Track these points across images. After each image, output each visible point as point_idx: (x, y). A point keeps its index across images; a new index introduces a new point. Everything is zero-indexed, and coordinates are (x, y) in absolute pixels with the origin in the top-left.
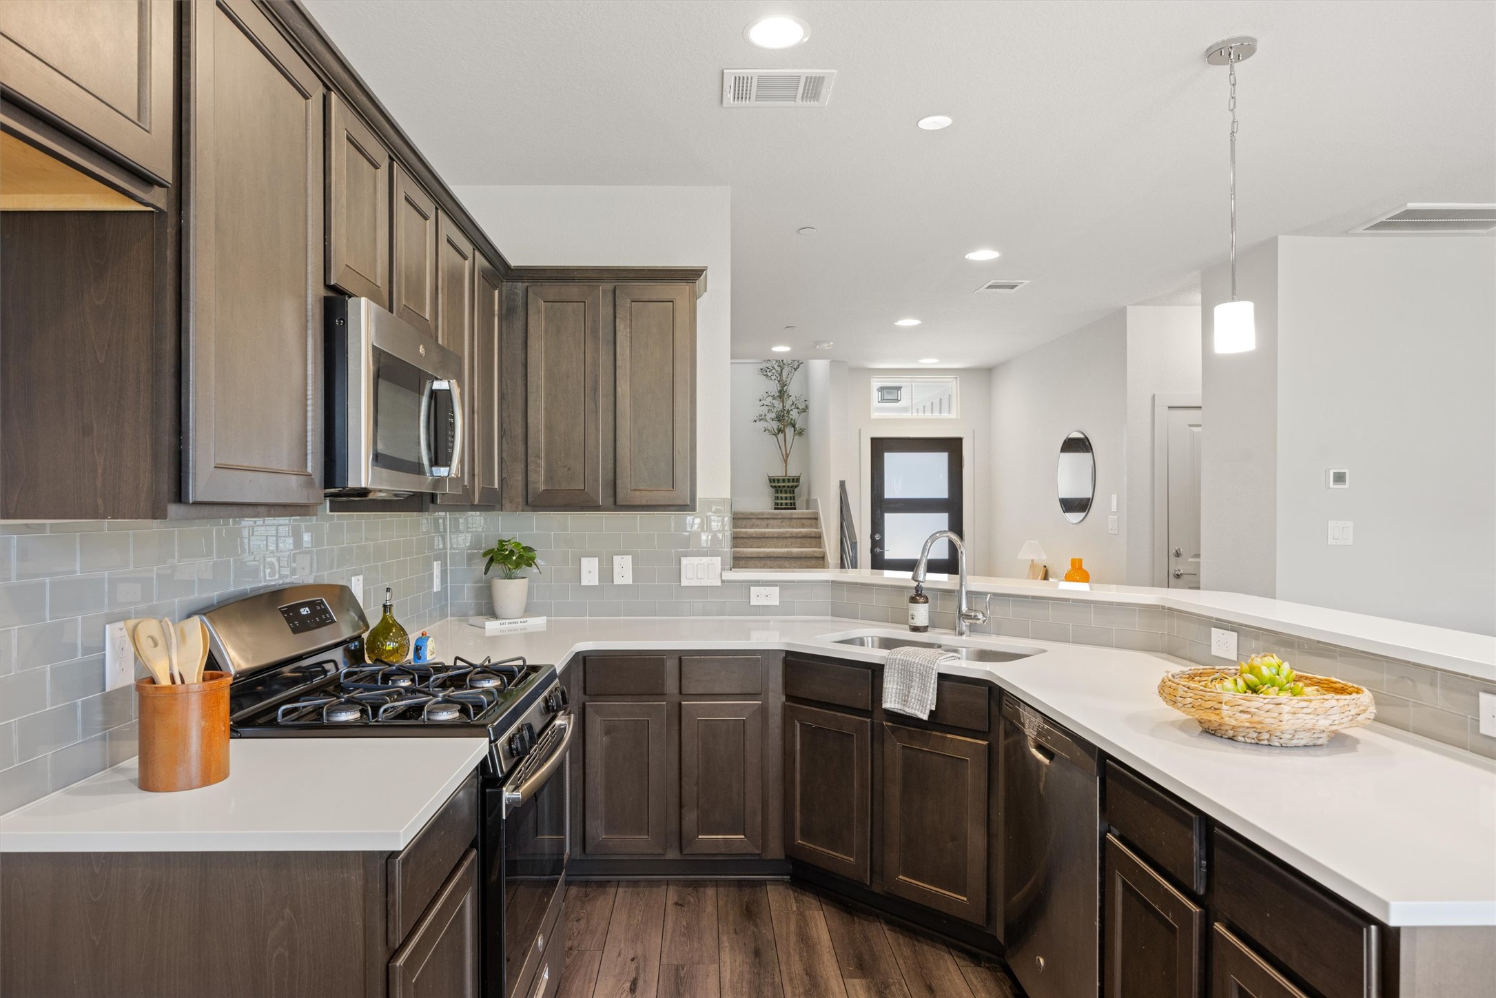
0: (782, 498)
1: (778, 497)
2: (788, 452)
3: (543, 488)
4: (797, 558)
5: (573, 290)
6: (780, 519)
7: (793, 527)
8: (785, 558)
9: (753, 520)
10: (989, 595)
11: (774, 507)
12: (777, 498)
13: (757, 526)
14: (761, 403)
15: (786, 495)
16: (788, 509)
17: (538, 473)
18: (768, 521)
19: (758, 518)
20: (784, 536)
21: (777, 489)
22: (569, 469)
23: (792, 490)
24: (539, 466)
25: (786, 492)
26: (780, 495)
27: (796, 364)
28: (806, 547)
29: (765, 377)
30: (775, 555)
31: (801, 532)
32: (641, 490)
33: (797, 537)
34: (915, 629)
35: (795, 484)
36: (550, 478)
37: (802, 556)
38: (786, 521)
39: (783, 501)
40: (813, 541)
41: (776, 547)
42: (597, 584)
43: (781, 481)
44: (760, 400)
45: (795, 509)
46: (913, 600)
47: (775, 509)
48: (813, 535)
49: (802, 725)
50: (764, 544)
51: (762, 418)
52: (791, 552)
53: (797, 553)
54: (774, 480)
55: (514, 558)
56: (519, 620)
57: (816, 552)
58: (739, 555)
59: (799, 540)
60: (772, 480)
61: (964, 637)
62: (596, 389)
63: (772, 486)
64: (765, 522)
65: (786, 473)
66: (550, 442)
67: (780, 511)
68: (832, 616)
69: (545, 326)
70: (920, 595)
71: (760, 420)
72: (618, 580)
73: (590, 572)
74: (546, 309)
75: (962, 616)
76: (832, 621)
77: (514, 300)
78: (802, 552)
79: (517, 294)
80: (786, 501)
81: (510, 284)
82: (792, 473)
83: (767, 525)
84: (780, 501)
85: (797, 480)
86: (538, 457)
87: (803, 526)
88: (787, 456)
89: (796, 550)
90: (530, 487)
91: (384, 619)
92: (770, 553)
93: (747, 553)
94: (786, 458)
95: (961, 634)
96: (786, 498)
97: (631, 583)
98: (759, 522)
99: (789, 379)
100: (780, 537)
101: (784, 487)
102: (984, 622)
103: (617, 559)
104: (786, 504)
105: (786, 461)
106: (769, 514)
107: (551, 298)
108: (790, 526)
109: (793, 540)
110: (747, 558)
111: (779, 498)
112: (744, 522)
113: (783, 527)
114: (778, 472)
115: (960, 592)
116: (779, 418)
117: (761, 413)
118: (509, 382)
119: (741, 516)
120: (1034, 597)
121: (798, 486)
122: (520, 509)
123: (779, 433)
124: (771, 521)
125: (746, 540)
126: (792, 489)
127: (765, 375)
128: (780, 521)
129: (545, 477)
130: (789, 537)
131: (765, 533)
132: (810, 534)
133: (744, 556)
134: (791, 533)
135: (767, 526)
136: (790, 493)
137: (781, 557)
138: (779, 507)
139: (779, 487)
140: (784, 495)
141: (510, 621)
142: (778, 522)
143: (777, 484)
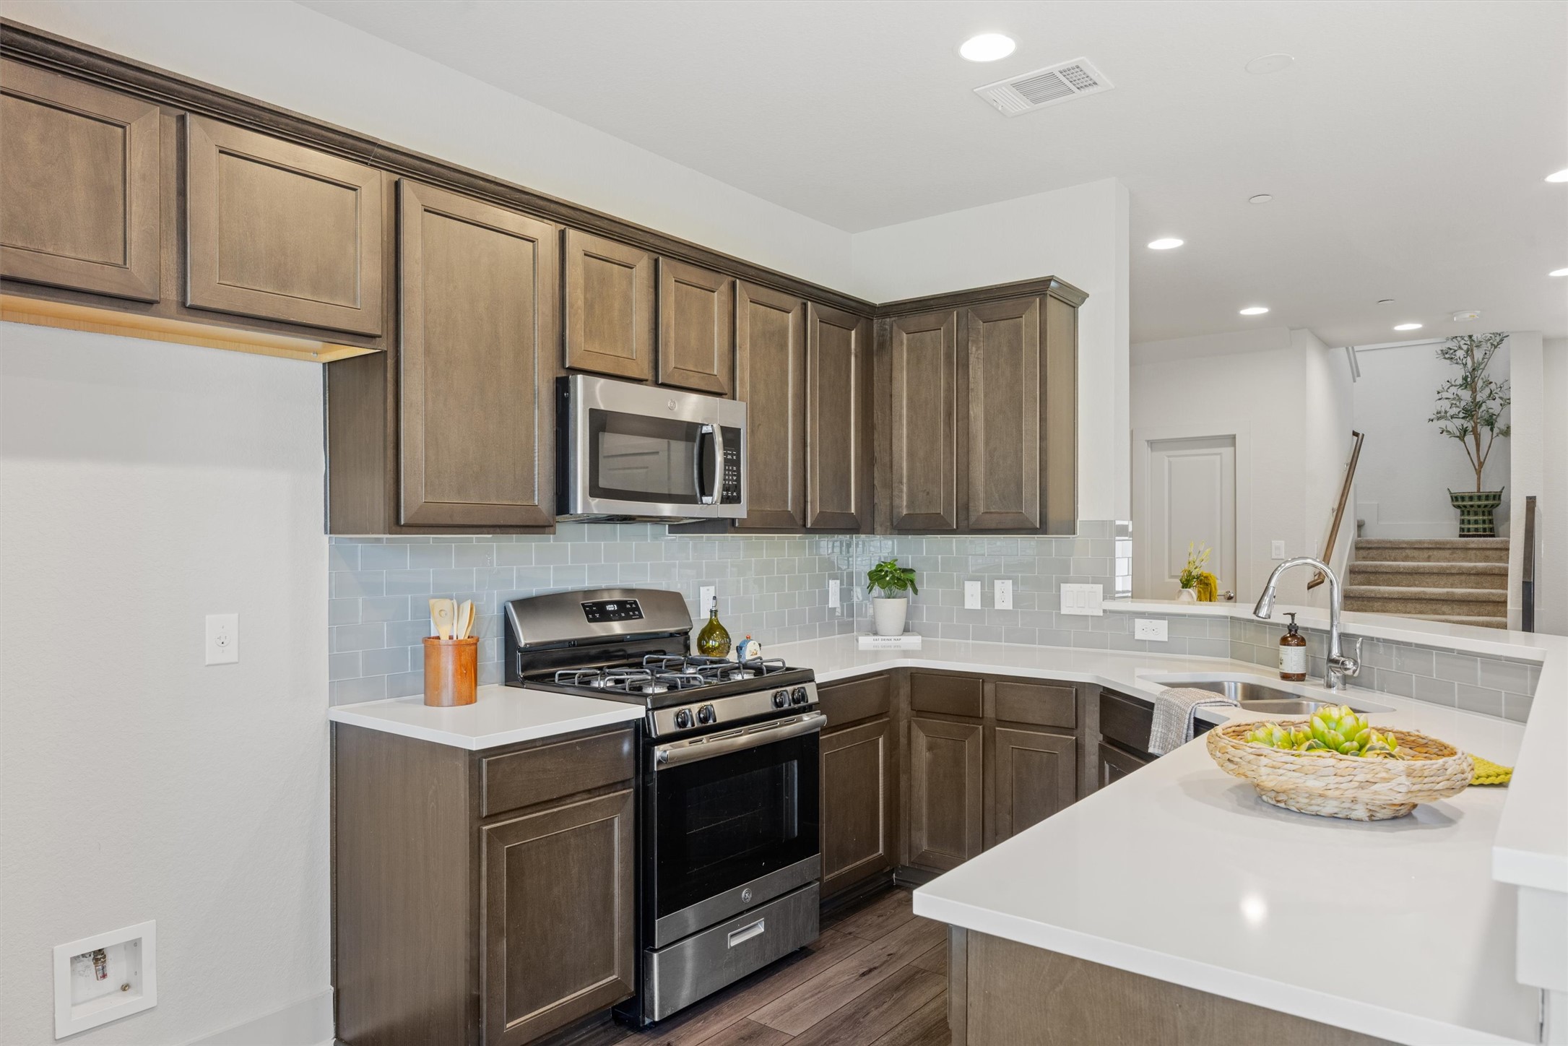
0: (1469, 522)
1: (1463, 520)
2: (1482, 460)
3: (905, 512)
4: (1464, 601)
5: (930, 319)
6: (1449, 549)
7: (1470, 561)
8: (1443, 600)
9: (1407, 551)
10: (1360, 639)
11: (1458, 533)
12: (1462, 522)
13: (1413, 559)
14: (1440, 396)
15: (1476, 518)
16: (1480, 536)
17: (901, 497)
18: (1430, 553)
19: (1415, 548)
20: (1448, 571)
21: (1464, 510)
22: (928, 493)
23: (1489, 510)
24: (901, 491)
25: (1476, 514)
26: (1467, 518)
27: (1498, 339)
28: (1484, 588)
29: (1448, 361)
30: (1427, 597)
31: (1475, 567)
32: (991, 513)
33: (1470, 574)
34: (1286, 677)
35: (1496, 502)
36: (911, 503)
37: (1470, 598)
38: (1459, 552)
39: (1471, 526)
40: (1497, 580)
41: (1435, 586)
42: (980, 608)
43: (1467, 499)
44: (1439, 393)
45: (1493, 536)
46: (1284, 641)
47: (1461, 536)
48: (1496, 572)
49: (1110, 767)
50: (1417, 583)
51: (1440, 416)
52: (1453, 593)
53: (1462, 595)
54: (1456, 498)
55: (888, 579)
56: (893, 638)
57: (1493, 594)
58: (1373, 595)
59: (1473, 577)
60: (1455, 498)
61: (1334, 691)
62: (951, 414)
63: (1454, 506)
64: (1426, 554)
65: (1479, 488)
66: (911, 469)
67: (1469, 539)
68: (1231, 657)
69: (907, 357)
70: (1293, 636)
71: (1439, 419)
72: (999, 606)
73: (973, 595)
74: (908, 340)
75: (1331, 661)
76: (1231, 664)
77: (883, 335)
78: (1470, 594)
79: (886, 330)
80: (1476, 526)
81: (880, 321)
82: (1490, 486)
83: (1429, 557)
84: (1466, 526)
85: (1497, 496)
86: (901, 482)
87: (1486, 559)
88: (1481, 464)
89: (1460, 591)
90: (895, 511)
91: (711, 621)
92: (1419, 593)
93: (1384, 593)
94: (1479, 467)
95: (1329, 686)
96: (1476, 522)
97: (1011, 608)
98: (1416, 553)
99: (1486, 360)
100: (1442, 573)
101: (1472, 506)
102: (1354, 672)
103: (997, 583)
104: (1476, 530)
105: (1478, 473)
106: (1451, 542)
107: (912, 329)
108: (1464, 560)
109: (1463, 577)
110: (1386, 598)
111: (1466, 521)
112: (1393, 553)
113: (1454, 560)
114: (1468, 486)
115: (1329, 633)
116: (1469, 413)
117: (1439, 409)
118: (879, 413)
119: (1388, 545)
120: (1418, 645)
121: (1498, 505)
122: (888, 533)
123: (1465, 435)
124: (1435, 552)
125: (1391, 576)
126: (1486, 510)
127: (1448, 358)
128: (1450, 551)
129: (907, 502)
130: (1457, 574)
131: (1418, 567)
132: (1491, 569)
133: (1380, 596)
134: (1460, 568)
135: (1429, 559)
136: (1484, 515)
137: (1437, 600)
138: (1466, 533)
139: (1465, 506)
140: (1472, 518)
141: (883, 638)
142: (1447, 553)
143: (1460, 503)
